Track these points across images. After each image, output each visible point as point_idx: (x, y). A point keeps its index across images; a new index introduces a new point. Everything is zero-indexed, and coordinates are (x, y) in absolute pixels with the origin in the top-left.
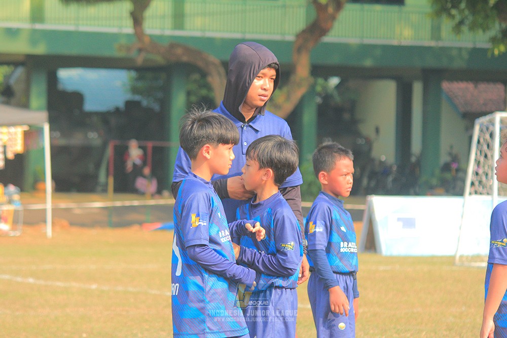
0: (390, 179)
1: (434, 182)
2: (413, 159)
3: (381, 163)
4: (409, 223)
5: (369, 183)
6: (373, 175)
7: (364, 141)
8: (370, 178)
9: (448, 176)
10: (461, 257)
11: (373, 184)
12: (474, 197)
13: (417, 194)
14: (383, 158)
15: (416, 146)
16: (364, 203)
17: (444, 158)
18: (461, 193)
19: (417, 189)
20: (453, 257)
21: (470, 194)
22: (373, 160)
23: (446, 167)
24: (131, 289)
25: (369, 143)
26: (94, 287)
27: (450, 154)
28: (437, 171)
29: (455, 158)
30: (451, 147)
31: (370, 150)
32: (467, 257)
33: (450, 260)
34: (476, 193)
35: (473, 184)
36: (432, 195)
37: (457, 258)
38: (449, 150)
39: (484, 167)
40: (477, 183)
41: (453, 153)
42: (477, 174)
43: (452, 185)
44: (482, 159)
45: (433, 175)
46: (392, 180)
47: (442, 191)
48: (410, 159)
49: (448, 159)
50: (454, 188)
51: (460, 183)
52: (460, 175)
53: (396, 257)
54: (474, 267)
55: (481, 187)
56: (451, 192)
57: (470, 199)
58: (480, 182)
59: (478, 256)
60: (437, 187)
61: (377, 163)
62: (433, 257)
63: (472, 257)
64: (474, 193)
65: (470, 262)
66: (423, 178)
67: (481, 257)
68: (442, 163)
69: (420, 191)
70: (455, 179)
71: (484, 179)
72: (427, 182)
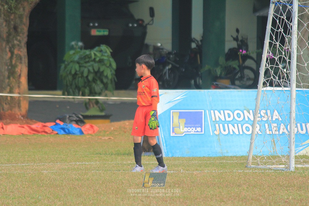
1: (218, 71)
2: (194, 45)
3: (156, 48)
7: (135, 25)
9: (234, 64)
12: (269, 88)
13: (198, 87)
15: (197, 32)
17: (230, 44)
18: (254, 85)
20: (246, 158)
22: (147, 46)
23: (233, 54)
25: (143, 28)
27: (236, 39)
28: (222, 60)
29: (243, 44)
30: (237, 31)
31: (144, 34)
33: (242, 161)
34: (271, 85)
35: (267, 72)
36: (217, 87)
37: (251, 158)
38: (235, 35)
39: (280, 53)
40: (272, 72)
41: (240, 38)
42: (271, 61)
43: (239, 75)
44: (278, 43)
45: (217, 64)
46: (169, 69)
47: (226, 82)
48: (190, 45)
49: (234, 45)
50: (241, 78)
51: (247, 72)
52: (249, 63)
53: (178, 158)
54: (270, 169)
55: (277, 78)
56: (237, 82)
57: (264, 91)
58: (276, 71)
59: (274, 157)
60: (220, 78)
61: (151, 50)
62: (224, 158)
63: (269, 158)
64: (268, 84)
65: (265, 163)
66: (207, 67)
67: (279, 157)
68: (226, 50)
69: (201, 81)
70: (242, 68)
71: (280, 66)
72: (209, 71)
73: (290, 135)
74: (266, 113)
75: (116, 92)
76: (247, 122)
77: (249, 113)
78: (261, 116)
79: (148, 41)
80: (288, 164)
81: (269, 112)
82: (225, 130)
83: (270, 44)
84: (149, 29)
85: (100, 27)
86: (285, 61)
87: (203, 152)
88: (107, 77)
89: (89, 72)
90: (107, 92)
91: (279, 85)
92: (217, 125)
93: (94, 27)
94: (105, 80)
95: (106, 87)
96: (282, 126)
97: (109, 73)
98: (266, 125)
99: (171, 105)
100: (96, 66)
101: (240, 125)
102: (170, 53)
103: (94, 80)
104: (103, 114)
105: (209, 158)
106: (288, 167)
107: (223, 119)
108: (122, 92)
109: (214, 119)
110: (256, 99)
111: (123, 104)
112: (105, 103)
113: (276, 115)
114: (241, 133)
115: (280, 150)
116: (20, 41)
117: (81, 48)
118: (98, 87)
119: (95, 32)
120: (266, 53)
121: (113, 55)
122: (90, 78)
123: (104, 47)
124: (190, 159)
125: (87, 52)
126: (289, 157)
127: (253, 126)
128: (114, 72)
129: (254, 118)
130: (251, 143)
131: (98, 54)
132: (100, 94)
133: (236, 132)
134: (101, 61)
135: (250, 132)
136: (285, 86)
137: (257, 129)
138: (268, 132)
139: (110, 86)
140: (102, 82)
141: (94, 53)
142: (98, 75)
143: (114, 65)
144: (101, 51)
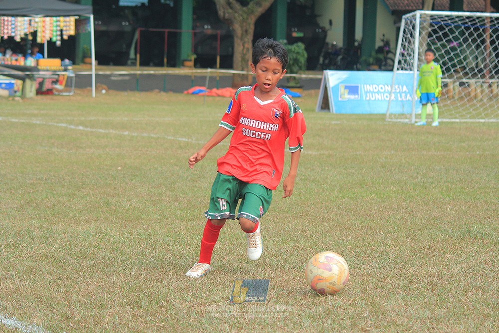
0: (340, 57)
1: (371, 60)
2: (356, 44)
3: (333, 46)
4: (353, 90)
5: (324, 61)
6: (327, 55)
7: (321, 31)
8: (325, 58)
9: (381, 56)
10: (390, 115)
11: (327, 62)
12: (401, 72)
13: (358, 70)
14: (335, 43)
15: (359, 35)
16: (322, 75)
17: (379, 44)
18: (392, 70)
19: (359, 66)
20: (384, 115)
21: (398, 69)
22: (328, 44)
23: (380, 50)
24: (152, 135)
25: (325, 32)
26: (126, 133)
27: (383, 41)
28: (373, 54)
29: (387, 44)
30: (384, 36)
31: (326, 36)
32: (395, 115)
33: (382, 117)
34: (402, 70)
35: (400, 62)
36: (369, 70)
37: (388, 115)
38: (382, 38)
39: (408, 50)
40: (403, 62)
41: (385, 40)
42: (403, 55)
43: (384, 63)
44: (407, 44)
45: (370, 56)
46: (341, 59)
47: (376, 67)
48: (354, 44)
49: (381, 44)
50: (385, 65)
51: (389, 62)
52: (390, 55)
53: (343, 115)
54: (400, 122)
55: (406, 65)
56: (383, 68)
57: (398, 73)
58: (405, 61)
59: (402, 115)
60: (373, 64)
61: (330, 46)
62: (370, 115)
63: (399, 115)
64: (400, 69)
65: (397, 118)
66: (363, 58)
67: (405, 115)
68: (377, 47)
69: (361, 67)
70: (386, 59)
71: (408, 58)
72: (365, 61)
73: (412, 101)
74: (399, 87)
75: (307, 72)
76: (386, 93)
77: (388, 86)
78: (396, 89)
79: (328, 40)
80: (410, 118)
81: (400, 87)
82: (372, 97)
83: (402, 45)
84: (329, 33)
85: (299, 31)
86: (410, 55)
87: (359, 111)
88: (301, 63)
89: (290, 59)
90: (302, 72)
91: (406, 70)
92: (368, 95)
93: (295, 31)
94: (300, 65)
95: (301, 68)
96: (408, 95)
97: (303, 60)
98: (399, 95)
99: (340, 81)
100: (295, 56)
101: (382, 95)
102: (341, 49)
103: (293, 65)
104: (299, 85)
105: (363, 115)
106: (411, 121)
107: (372, 90)
108: (311, 72)
109: (366, 90)
110: (392, 78)
111: (311, 80)
112: (300, 79)
113: (405, 89)
114: (383, 99)
115: (406, 110)
116: (248, 39)
117: (286, 44)
118: (296, 69)
119: (295, 35)
120: (399, 49)
121: (306, 49)
122: (291, 63)
123: (300, 44)
124: (351, 115)
125: (290, 47)
126: (411, 115)
127: (390, 95)
128: (306, 60)
129: (391, 90)
130: (389, 106)
131: (297, 48)
132: (296, 73)
133: (380, 99)
134: (298, 53)
135: (388, 99)
136: (411, 70)
137: (393, 97)
138: (399, 99)
139: (304, 68)
140: (298, 65)
141: (294, 47)
142: (296, 61)
143: (306, 56)
144: (298, 47)
